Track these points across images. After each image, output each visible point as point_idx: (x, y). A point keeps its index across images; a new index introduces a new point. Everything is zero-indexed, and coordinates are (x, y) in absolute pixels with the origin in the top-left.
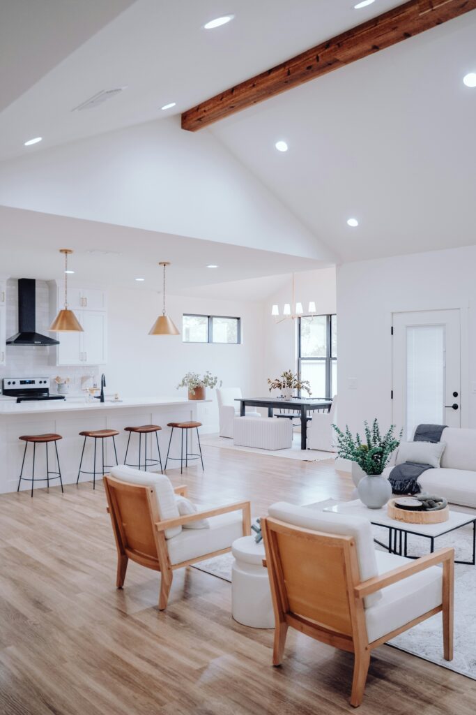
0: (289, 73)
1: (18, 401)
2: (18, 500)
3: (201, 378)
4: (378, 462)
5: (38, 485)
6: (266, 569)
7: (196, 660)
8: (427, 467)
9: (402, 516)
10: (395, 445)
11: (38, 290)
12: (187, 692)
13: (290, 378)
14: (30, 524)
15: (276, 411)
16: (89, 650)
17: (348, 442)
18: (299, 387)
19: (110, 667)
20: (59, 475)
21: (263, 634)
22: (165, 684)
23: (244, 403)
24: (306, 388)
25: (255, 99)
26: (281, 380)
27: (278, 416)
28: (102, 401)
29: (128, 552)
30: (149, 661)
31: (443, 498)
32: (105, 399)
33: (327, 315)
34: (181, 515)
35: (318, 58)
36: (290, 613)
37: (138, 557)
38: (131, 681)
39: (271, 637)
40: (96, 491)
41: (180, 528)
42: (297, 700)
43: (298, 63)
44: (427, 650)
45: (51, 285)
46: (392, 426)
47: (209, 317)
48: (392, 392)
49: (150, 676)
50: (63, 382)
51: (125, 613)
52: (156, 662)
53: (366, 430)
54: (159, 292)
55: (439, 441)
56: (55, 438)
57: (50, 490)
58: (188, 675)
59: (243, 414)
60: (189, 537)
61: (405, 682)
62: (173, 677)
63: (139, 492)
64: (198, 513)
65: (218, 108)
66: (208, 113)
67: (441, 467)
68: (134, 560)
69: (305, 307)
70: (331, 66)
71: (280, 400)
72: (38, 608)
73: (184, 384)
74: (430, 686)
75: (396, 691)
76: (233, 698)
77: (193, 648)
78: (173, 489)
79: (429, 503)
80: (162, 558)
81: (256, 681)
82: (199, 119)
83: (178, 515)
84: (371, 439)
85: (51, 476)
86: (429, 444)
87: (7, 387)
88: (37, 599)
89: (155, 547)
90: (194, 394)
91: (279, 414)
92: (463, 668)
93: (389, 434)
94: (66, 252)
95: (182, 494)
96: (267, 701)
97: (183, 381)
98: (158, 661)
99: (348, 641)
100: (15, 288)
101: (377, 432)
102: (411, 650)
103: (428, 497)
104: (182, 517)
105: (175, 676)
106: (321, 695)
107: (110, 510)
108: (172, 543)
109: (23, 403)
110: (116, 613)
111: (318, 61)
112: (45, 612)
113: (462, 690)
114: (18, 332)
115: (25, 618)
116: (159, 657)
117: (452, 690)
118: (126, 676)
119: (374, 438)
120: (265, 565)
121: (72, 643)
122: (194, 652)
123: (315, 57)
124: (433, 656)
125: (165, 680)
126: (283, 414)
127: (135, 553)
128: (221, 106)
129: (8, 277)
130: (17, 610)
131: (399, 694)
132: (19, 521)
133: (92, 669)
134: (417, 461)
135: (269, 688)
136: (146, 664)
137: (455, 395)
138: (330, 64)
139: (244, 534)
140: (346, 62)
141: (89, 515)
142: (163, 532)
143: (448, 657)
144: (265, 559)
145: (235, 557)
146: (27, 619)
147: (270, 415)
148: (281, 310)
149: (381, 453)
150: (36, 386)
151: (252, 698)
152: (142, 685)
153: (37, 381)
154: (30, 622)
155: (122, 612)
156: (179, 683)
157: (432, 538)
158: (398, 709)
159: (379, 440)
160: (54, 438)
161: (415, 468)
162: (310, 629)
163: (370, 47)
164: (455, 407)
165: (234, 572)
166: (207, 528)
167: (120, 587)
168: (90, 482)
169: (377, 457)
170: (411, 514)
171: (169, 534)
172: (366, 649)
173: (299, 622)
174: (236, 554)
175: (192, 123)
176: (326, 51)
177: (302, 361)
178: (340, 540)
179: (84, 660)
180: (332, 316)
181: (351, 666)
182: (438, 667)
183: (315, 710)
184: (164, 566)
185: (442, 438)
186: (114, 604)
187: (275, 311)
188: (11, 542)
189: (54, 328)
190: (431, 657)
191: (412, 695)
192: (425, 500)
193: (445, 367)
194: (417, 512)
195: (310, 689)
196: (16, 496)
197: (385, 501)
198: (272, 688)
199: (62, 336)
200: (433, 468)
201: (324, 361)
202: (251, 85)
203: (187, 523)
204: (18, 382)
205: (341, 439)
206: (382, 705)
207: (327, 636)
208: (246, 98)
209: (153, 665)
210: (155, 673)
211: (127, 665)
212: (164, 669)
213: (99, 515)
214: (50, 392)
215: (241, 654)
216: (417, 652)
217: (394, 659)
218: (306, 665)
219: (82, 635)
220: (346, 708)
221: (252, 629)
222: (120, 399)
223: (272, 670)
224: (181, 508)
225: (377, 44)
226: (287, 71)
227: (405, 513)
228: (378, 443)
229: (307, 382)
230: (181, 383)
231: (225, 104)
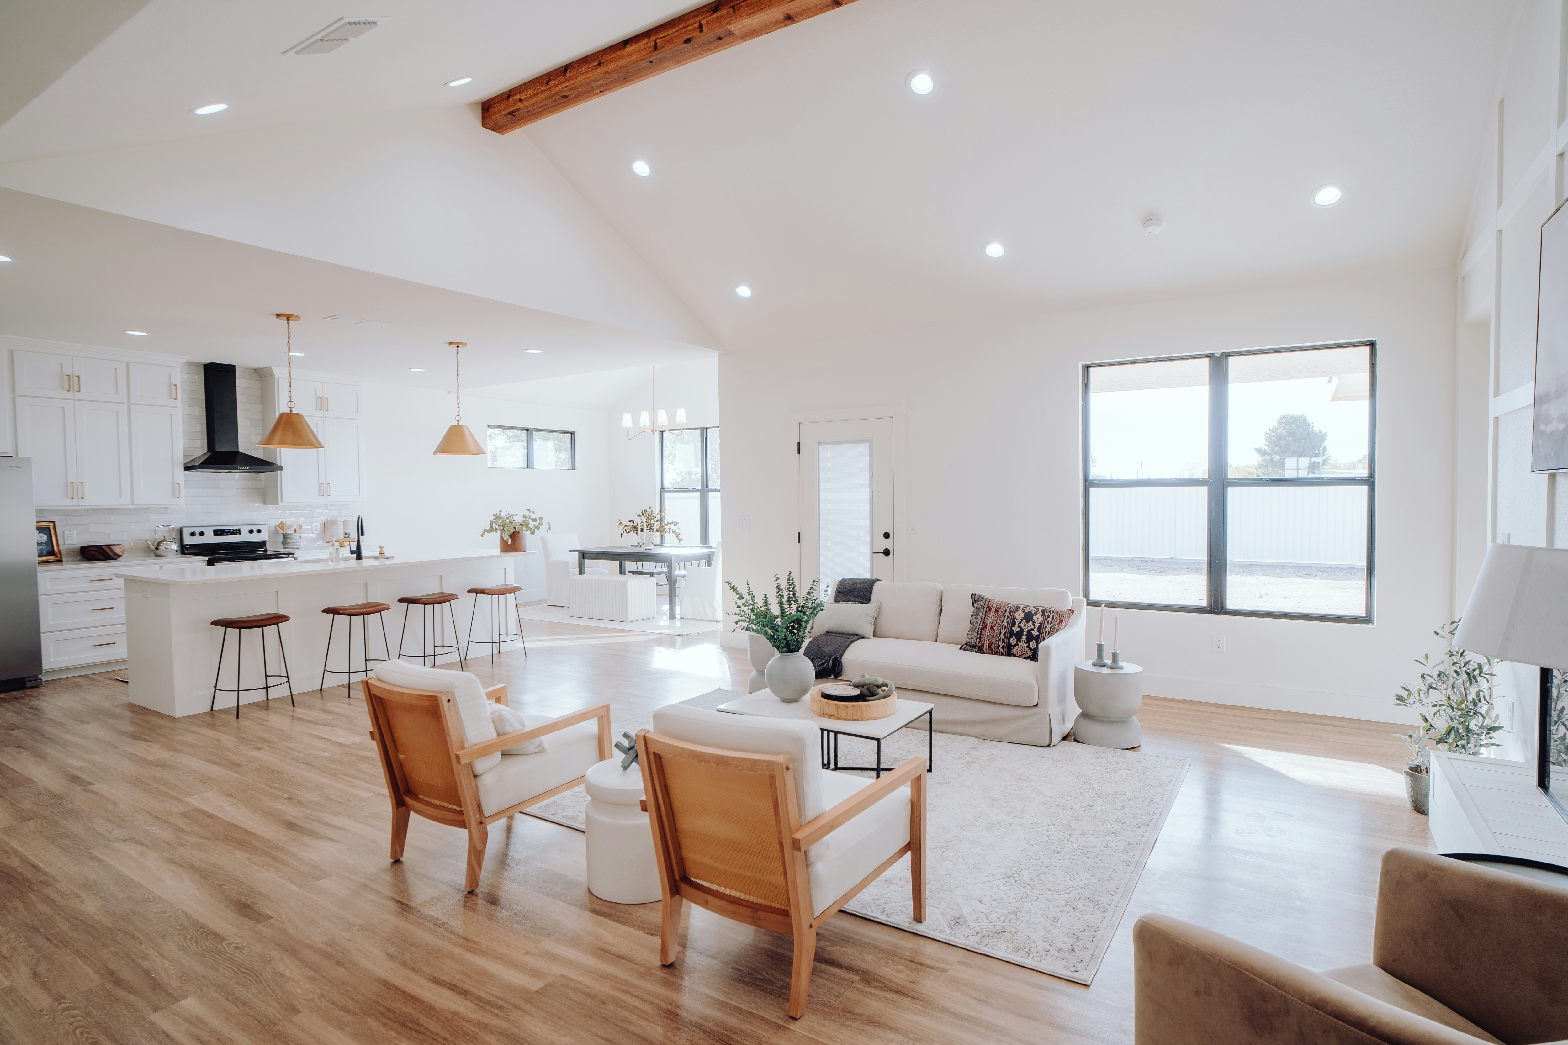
0: (656, 48)
1: (210, 563)
2: (212, 726)
3: (519, 519)
4: (794, 633)
5: (246, 698)
6: (646, 815)
7: (534, 973)
8: (856, 637)
9: (833, 710)
10: (817, 608)
11: (241, 383)
12: (522, 1035)
13: (650, 517)
14: (234, 765)
15: (630, 565)
16: (343, 983)
17: (751, 607)
18: (661, 530)
19: (381, 1008)
20: (286, 679)
21: (641, 913)
22: (484, 1027)
23: (583, 555)
24: (674, 532)
25: (602, 86)
26: (638, 521)
27: (634, 573)
28: (359, 557)
29: (409, 801)
30: (453, 988)
31: (888, 682)
32: (364, 554)
33: (702, 429)
34: (498, 736)
35: (701, 26)
36: (685, 879)
37: (427, 809)
38: (422, 1029)
39: (655, 917)
40: (352, 701)
41: (499, 754)
42: (706, 1020)
43: (670, 32)
44: (887, 909)
45: (262, 375)
46: (814, 581)
47: (527, 430)
48: (799, 533)
49: (455, 1014)
50: (292, 531)
51: (407, 905)
52: (466, 987)
53: (778, 587)
54: (449, 392)
55: (869, 600)
56: (277, 619)
57: (271, 703)
58: (522, 1004)
59: (581, 571)
60: (516, 768)
61: (864, 966)
62: (496, 1011)
63: (427, 704)
64: (526, 730)
65: (542, 96)
66: (525, 104)
67: (874, 636)
68: (419, 812)
69: (672, 416)
70: (721, 42)
71: (636, 550)
72: (244, 916)
73: (491, 530)
74: (900, 967)
75: (853, 982)
76: (600, 1033)
77: (527, 953)
78: (483, 692)
79: (868, 689)
80: (469, 809)
81: (635, 996)
82: (511, 113)
83: (495, 735)
84: (785, 600)
85: (271, 681)
86: (857, 605)
87: (188, 540)
88: (243, 899)
89: (456, 789)
90: (509, 543)
91: (635, 569)
92: (942, 932)
93: (809, 593)
94: (288, 317)
95: (498, 700)
96: (656, 1030)
97: (491, 525)
98: (468, 985)
99: (780, 918)
100: (199, 380)
101: (792, 590)
102: (864, 912)
103: (867, 681)
104: (501, 738)
105: (500, 1008)
106: (742, 1006)
107: (377, 735)
108: (487, 781)
109: (219, 566)
110: (393, 906)
111: (701, 31)
112: (258, 922)
113: (947, 967)
114: (206, 450)
115: (219, 938)
116: (470, 977)
117: (933, 968)
118: (412, 1022)
119: (789, 599)
120: (645, 809)
121: (310, 973)
122: (530, 960)
123: (696, 25)
124: (896, 917)
125: (482, 1019)
126: (640, 569)
127: (420, 801)
128: (546, 94)
129: (185, 361)
130: (203, 926)
131: (858, 986)
132: (214, 763)
133: (349, 1018)
134: (841, 630)
135: (659, 1007)
136: (447, 993)
137: (887, 536)
138: (720, 38)
139: (602, 756)
140: (746, 36)
141: (340, 740)
142: (470, 765)
143: (918, 918)
144: (644, 798)
145: (589, 793)
146: (223, 939)
147: (622, 571)
148: (636, 419)
149: (799, 621)
150: (244, 537)
151: (632, 1028)
152: (442, 1033)
153: (244, 530)
154: (229, 945)
155: (402, 904)
156: (508, 1020)
157: (878, 740)
158: (861, 1012)
159: (796, 601)
160: (277, 621)
161: (839, 640)
162: (722, 903)
163: (781, 17)
164: (887, 553)
165: (588, 817)
166: (541, 751)
167: (397, 862)
168: (342, 686)
169: (793, 627)
170: (847, 706)
171: (480, 766)
172: (811, 926)
173: (701, 893)
174: (591, 790)
175: (499, 117)
176: (715, 16)
177: (666, 495)
178: (770, 763)
179: (333, 1003)
180: (708, 430)
181: (788, 953)
182: (907, 934)
183: (736, 1033)
184: (472, 818)
185: (874, 597)
186: (387, 891)
187: (627, 420)
188: (195, 801)
189: (269, 440)
190: (894, 920)
191: (878, 984)
192: (863, 686)
193: (872, 499)
194: (854, 703)
195: (722, 998)
196: (208, 719)
197: (805, 691)
198: (663, 1004)
199: (286, 456)
200: (864, 638)
201: (698, 494)
202: (596, 63)
203: (507, 747)
204: (209, 533)
205: (740, 603)
206: (835, 1009)
207: (749, 912)
208: (588, 84)
209: (460, 993)
210: (464, 1007)
211: (414, 1000)
212: (479, 998)
213: (357, 739)
214: (268, 546)
215: (608, 952)
216: (874, 915)
217: (843, 929)
218: (714, 957)
219: (329, 956)
220: (782, 1023)
221: (621, 906)
222: (387, 554)
223: (660, 973)
224: (498, 722)
225: (791, 13)
226: (652, 44)
227: (837, 707)
228: (794, 606)
229: (676, 524)
230: (488, 528)
231: (553, 91)
